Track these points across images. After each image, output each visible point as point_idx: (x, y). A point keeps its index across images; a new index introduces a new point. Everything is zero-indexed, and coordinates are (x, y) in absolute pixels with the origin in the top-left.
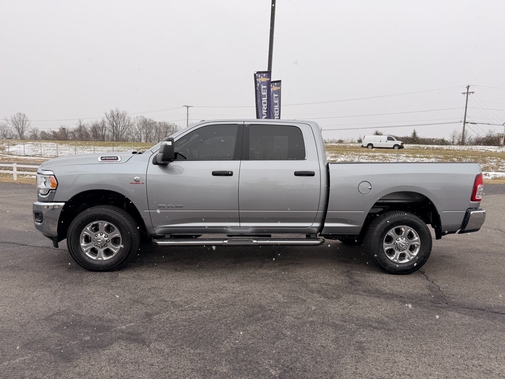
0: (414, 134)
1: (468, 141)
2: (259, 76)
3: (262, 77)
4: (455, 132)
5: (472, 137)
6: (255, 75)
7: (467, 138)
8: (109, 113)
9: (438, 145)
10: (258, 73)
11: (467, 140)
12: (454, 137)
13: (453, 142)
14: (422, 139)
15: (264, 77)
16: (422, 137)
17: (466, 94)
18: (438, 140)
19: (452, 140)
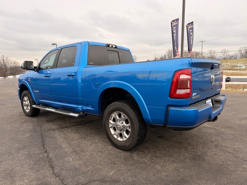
2: (173, 22)
8: (167, 50)
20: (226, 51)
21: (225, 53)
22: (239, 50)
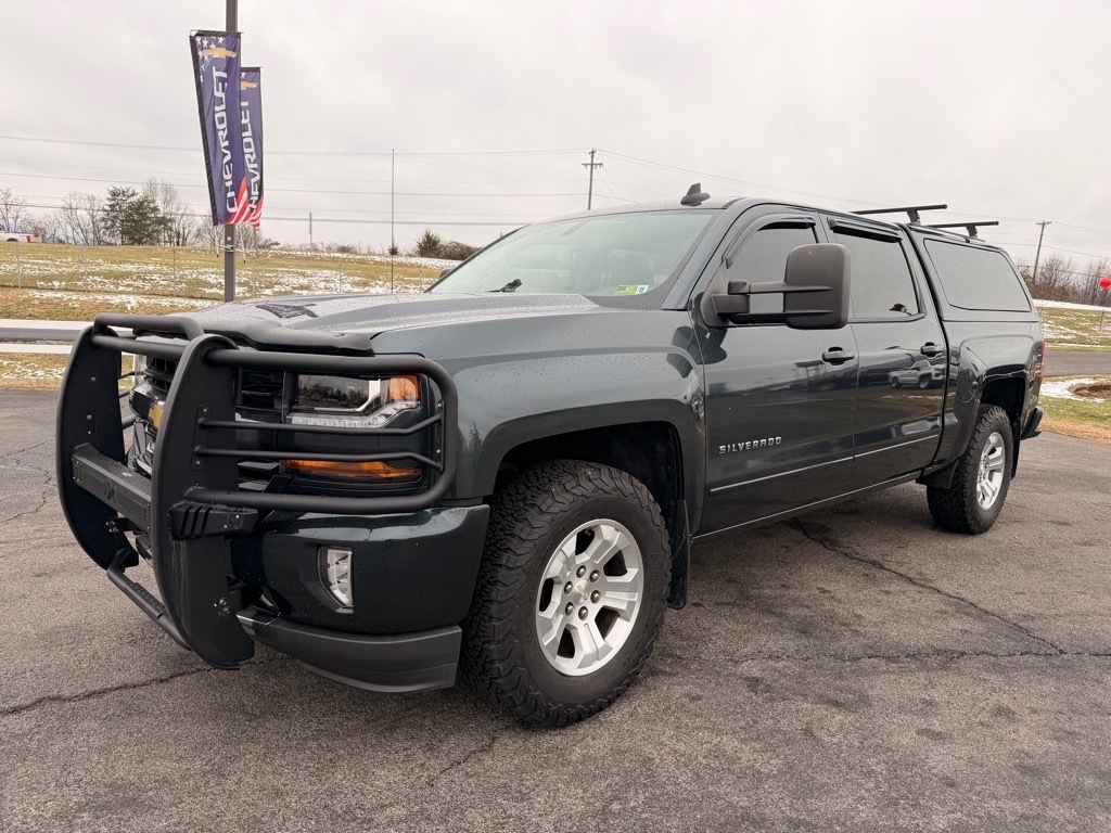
2: (205, 42)
3: (213, 46)
6: (192, 40)
10: (201, 34)
15: (218, 46)
17: (589, 167)
20: (11, 198)
21: (7, 210)
22: (62, 204)
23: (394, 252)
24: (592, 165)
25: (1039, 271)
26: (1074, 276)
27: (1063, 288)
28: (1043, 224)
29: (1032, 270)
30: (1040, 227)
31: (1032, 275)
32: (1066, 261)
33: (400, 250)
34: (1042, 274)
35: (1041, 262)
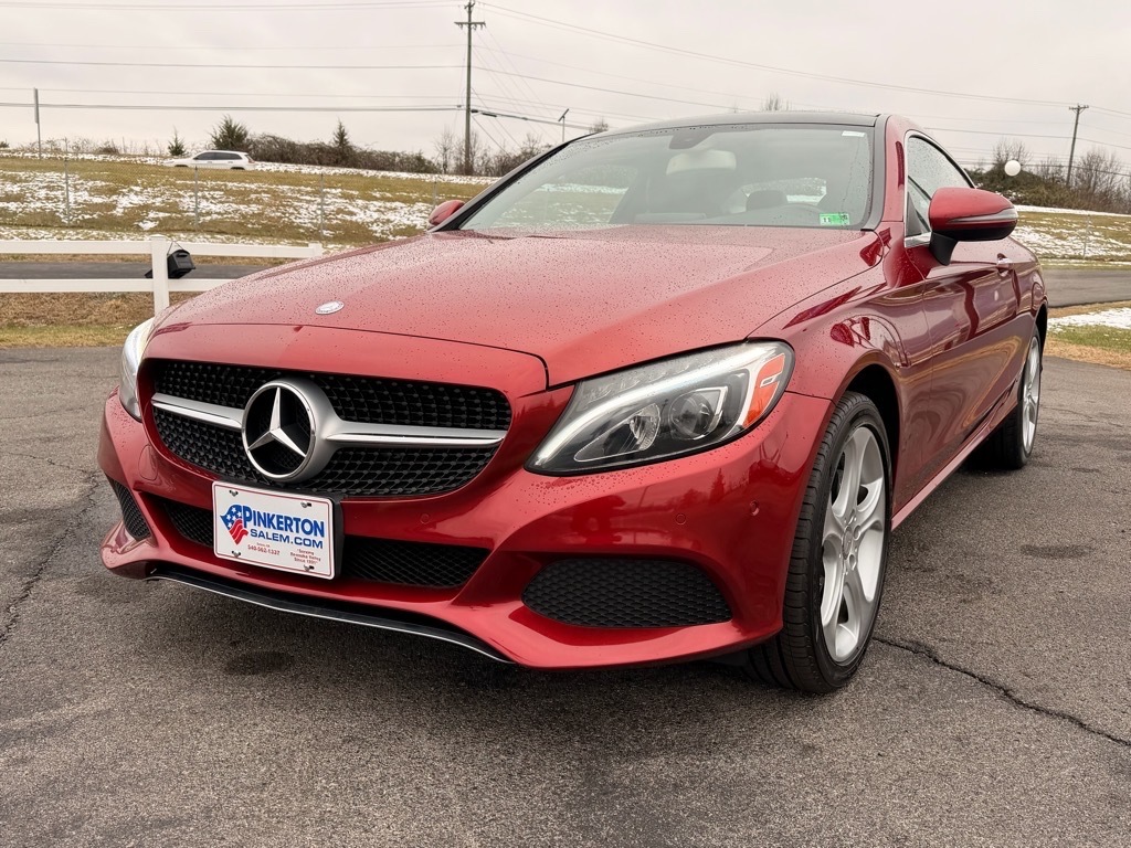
0: (342, 135)
1: (480, 163)
4: (448, 136)
5: (491, 154)
7: (479, 154)
9: (409, 171)
11: (477, 163)
12: (445, 150)
13: (445, 165)
14: (365, 152)
16: (365, 148)
17: (466, 27)
18: (408, 158)
19: (441, 160)
23: (177, 151)
24: (470, 24)
25: (1074, 171)
26: (1118, 177)
27: (1105, 194)
28: (1079, 109)
29: (1065, 170)
30: (1074, 113)
31: (1065, 178)
32: (1108, 158)
33: (187, 147)
34: (1079, 176)
35: (1077, 160)
